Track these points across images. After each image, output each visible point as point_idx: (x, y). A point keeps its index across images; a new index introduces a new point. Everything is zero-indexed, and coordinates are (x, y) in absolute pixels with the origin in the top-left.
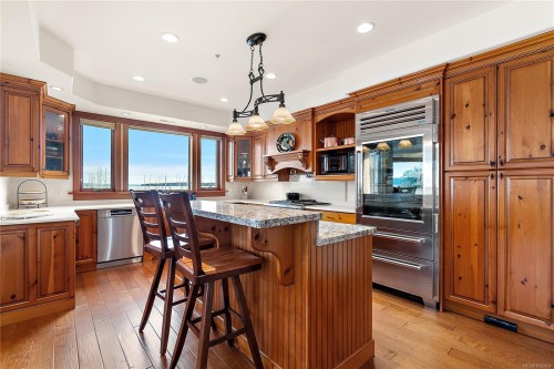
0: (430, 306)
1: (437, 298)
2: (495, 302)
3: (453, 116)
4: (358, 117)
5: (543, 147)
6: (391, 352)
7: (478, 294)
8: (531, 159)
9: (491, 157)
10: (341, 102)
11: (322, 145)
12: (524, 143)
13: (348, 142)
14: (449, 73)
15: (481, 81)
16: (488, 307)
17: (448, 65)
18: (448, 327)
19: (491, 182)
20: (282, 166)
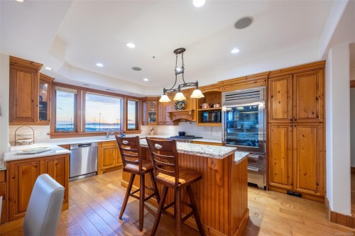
0: (261, 189)
1: (265, 185)
2: (292, 184)
3: (272, 97)
4: (223, 94)
5: (313, 113)
6: (256, 214)
7: (285, 181)
8: (308, 118)
9: (290, 117)
10: (213, 85)
11: (201, 107)
12: (305, 111)
13: (216, 106)
14: (270, 76)
15: (286, 81)
16: (289, 187)
17: (270, 72)
18: (274, 199)
19: (290, 129)
20: (178, 118)
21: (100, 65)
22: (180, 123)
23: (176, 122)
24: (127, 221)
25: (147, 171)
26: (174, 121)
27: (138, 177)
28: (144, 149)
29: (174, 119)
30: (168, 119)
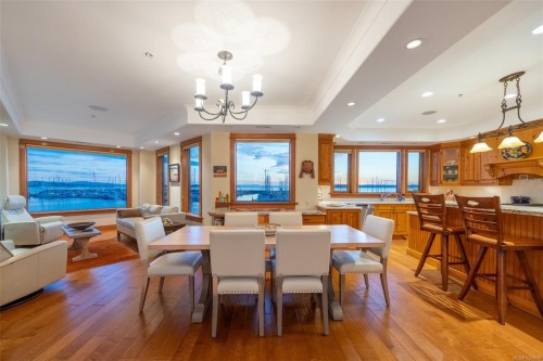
20: (508, 172)
21: (381, 120)
22: (515, 182)
23: (506, 180)
24: (429, 279)
25: (453, 233)
26: (500, 179)
27: (438, 238)
28: (450, 210)
29: (501, 174)
30: (486, 175)
